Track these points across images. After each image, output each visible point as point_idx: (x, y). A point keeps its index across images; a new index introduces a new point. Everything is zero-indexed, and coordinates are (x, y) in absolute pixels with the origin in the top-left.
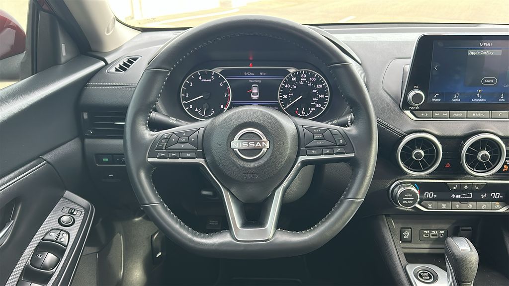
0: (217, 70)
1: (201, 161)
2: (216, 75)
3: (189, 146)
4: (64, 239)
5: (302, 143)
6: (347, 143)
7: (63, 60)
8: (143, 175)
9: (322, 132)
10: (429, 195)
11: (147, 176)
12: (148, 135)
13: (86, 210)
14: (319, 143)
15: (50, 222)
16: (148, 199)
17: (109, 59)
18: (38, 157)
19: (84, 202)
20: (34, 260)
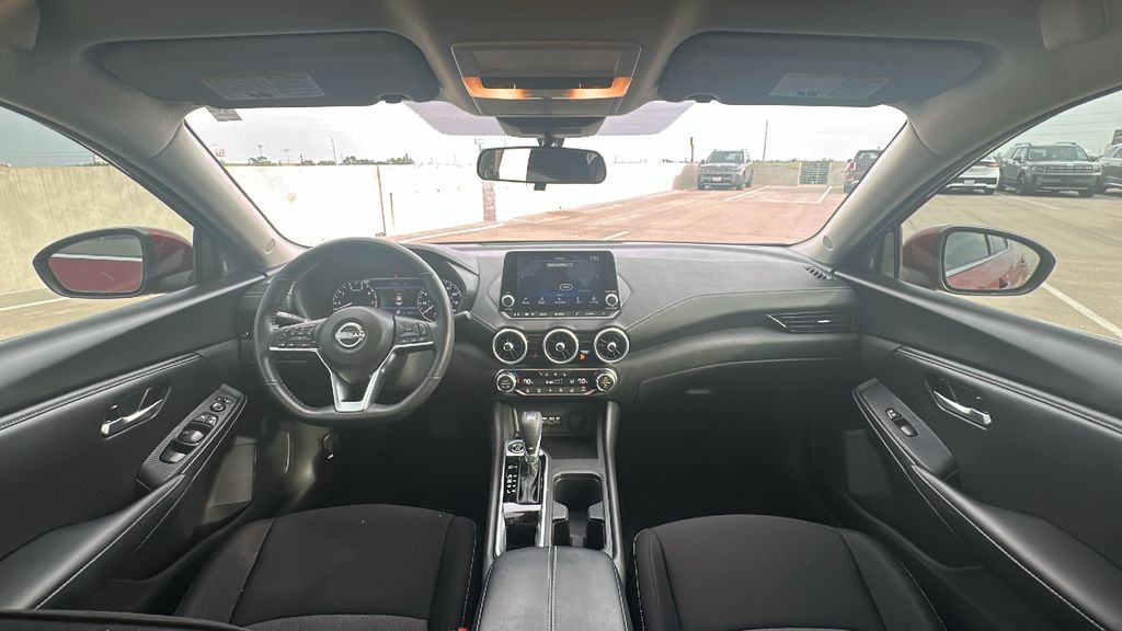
0: (366, 282)
1: (315, 350)
2: (364, 286)
3: (305, 338)
4: (213, 421)
5: (396, 335)
6: (429, 334)
7: (225, 274)
8: (266, 361)
9: (412, 326)
10: (528, 381)
11: (271, 363)
12: (273, 328)
13: (238, 400)
14: (409, 334)
15: (203, 407)
16: (269, 379)
17: (269, 274)
18: (192, 351)
19: (236, 393)
20: (181, 436)
